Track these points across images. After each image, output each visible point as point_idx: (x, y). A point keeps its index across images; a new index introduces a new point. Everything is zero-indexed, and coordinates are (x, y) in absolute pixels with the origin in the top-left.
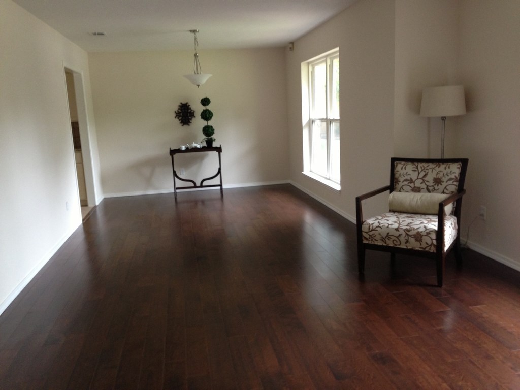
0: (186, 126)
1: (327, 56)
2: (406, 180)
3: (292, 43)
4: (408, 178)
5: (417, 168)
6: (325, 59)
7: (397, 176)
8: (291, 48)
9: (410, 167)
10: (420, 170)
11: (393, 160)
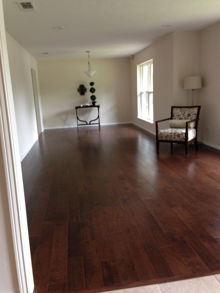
0: (82, 96)
1: (148, 63)
2: (177, 115)
3: (133, 56)
4: (178, 114)
5: (181, 110)
6: (147, 64)
7: (173, 114)
8: (132, 58)
9: (179, 110)
10: (182, 111)
11: (173, 108)
